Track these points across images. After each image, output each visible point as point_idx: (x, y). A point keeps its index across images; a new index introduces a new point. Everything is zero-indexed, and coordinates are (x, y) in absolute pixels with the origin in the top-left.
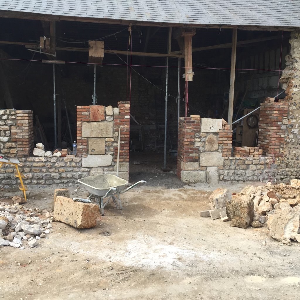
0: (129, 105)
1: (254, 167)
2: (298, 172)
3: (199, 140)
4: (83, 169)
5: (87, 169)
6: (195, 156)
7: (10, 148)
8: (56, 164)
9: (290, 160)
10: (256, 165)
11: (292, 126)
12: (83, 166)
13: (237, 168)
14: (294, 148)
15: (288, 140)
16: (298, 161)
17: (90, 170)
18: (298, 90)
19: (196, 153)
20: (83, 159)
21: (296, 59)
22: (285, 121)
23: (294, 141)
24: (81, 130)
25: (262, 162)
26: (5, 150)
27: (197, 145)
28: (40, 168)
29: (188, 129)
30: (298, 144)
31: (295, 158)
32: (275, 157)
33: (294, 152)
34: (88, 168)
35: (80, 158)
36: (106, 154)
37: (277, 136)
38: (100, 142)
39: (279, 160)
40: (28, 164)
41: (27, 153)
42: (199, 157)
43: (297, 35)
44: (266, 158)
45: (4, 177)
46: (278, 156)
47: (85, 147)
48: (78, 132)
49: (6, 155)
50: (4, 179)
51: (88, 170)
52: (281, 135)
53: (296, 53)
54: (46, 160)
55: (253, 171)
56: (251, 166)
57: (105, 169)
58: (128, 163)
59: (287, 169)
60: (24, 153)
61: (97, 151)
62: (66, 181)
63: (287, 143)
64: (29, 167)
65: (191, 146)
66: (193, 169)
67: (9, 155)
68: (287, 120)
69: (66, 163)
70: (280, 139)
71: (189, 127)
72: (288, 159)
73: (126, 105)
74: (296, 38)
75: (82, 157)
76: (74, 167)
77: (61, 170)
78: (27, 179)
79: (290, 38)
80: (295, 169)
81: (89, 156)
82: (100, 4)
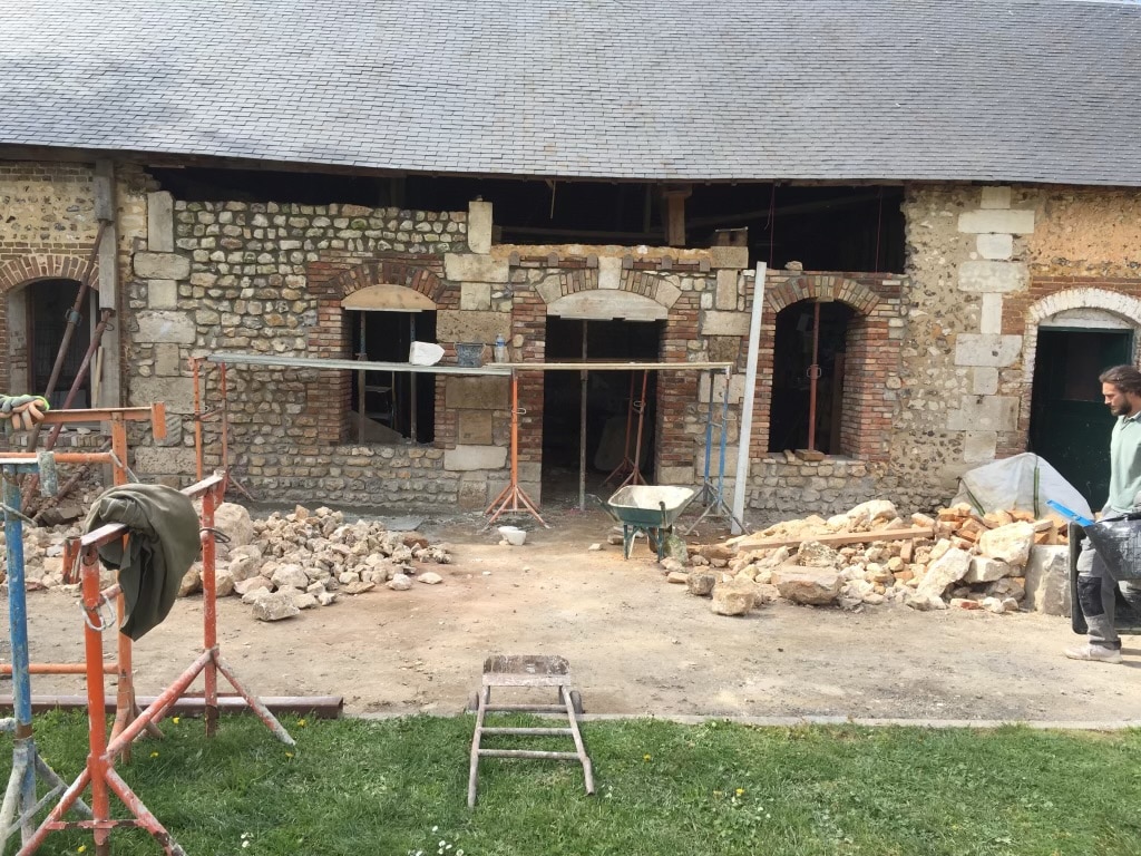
0: (543, 344)
1: (823, 482)
2: (925, 497)
3: (693, 419)
4: (446, 474)
5: (453, 474)
6: (686, 454)
7: (303, 427)
8: (393, 463)
9: (907, 470)
10: (826, 477)
11: (908, 392)
12: (447, 467)
13: (782, 482)
14: (917, 442)
15: (900, 425)
16: (926, 473)
17: (460, 477)
18: (922, 312)
19: (686, 446)
20: (447, 453)
21: (915, 245)
22: (894, 382)
23: (914, 427)
24: (444, 393)
25: (842, 472)
26: (297, 431)
27: (692, 429)
28: (360, 469)
29: (670, 394)
30: (924, 433)
31: (918, 465)
32: (872, 460)
33: (915, 451)
34: (456, 471)
35: (441, 451)
36: (493, 444)
37: (874, 415)
38: (481, 419)
39: (879, 468)
40: (337, 459)
41: (337, 437)
42: (695, 457)
43: (914, 194)
44: (850, 463)
45: (291, 484)
46: (877, 461)
47: (451, 427)
48: (437, 397)
49: (297, 439)
50: (290, 487)
51: (457, 475)
52: (883, 413)
53: (914, 232)
54: (372, 453)
55: (820, 491)
56: (814, 479)
57: (491, 474)
58: (539, 465)
59: (900, 490)
60: (331, 437)
61: (476, 438)
62: (411, 497)
63: (898, 431)
64: (338, 466)
65: (677, 432)
66: (681, 481)
67: (302, 441)
68: (897, 379)
69: (413, 459)
70: (882, 422)
71: (672, 392)
72: (902, 466)
73: (538, 343)
74: (913, 200)
75: (444, 448)
76: (427, 468)
77: (403, 473)
78: (335, 489)
79: (904, 200)
80: (920, 490)
81: (458, 447)
82: (487, 140)
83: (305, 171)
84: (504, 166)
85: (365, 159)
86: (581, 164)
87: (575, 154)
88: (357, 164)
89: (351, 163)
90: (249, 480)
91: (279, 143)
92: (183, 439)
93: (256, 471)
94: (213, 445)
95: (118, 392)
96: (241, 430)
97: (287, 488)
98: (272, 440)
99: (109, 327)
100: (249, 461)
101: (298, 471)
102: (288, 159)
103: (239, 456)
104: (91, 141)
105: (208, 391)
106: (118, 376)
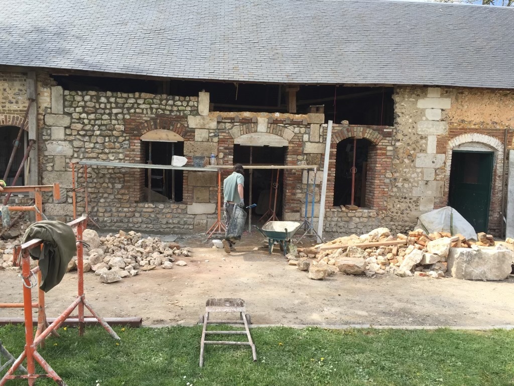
0: (232, 157)
1: (357, 220)
2: (402, 226)
3: (300, 191)
4: (188, 216)
5: (191, 216)
6: (296, 207)
7: (123, 194)
9: (395, 214)
10: (359, 217)
11: (395, 179)
12: (188, 213)
13: (339, 219)
14: (399, 201)
15: (392, 194)
16: (403, 215)
17: (194, 217)
18: (401, 143)
19: (297, 204)
20: (189, 206)
21: (398, 114)
22: (389, 175)
23: (398, 195)
24: (187, 179)
25: (366, 215)
26: (119, 196)
27: (299, 196)
28: (149, 213)
29: (289, 180)
30: (402, 198)
31: (399, 212)
32: (379, 210)
33: (398, 206)
35: (186, 206)
36: (210, 202)
37: (380, 189)
38: (204, 191)
39: (383, 213)
40: (138, 209)
41: (138, 199)
42: (300, 208)
43: (398, 90)
44: (370, 211)
45: (117, 220)
46: (381, 210)
47: (191, 195)
48: (184, 181)
49: (120, 200)
50: (117, 222)
51: (193, 216)
52: (384, 188)
53: (398, 107)
54: (154, 206)
55: (356, 224)
56: (354, 218)
57: (209, 216)
59: (392, 223)
60: (135, 199)
61: (202, 200)
62: (172, 226)
63: (391, 196)
64: (139, 212)
65: (293, 197)
66: (294, 219)
67: (122, 201)
68: (390, 173)
69: (173, 209)
70: (384, 192)
71: (290, 179)
72: (393, 212)
73: (230, 157)
74: (398, 93)
75: (187, 204)
76: (179, 213)
77: (168, 215)
78: (137, 223)
79: (393, 93)
80: (400, 223)
81: (194, 204)
82: (207, 64)
83: (124, 77)
84: (215, 76)
85: (152, 72)
86: (250, 76)
87: (247, 71)
88: (148, 74)
89: (145, 74)
90: (98, 218)
91: (112, 65)
92: (67, 200)
93: (101, 214)
94: (81, 202)
95: (37, 178)
96: (94, 196)
97: (115, 222)
98: (108, 200)
99: (33, 148)
100: (98, 210)
101: (120, 214)
102: (116, 72)
103: (93, 208)
104: (26, 63)
105: (79, 178)
106: (37, 171)
